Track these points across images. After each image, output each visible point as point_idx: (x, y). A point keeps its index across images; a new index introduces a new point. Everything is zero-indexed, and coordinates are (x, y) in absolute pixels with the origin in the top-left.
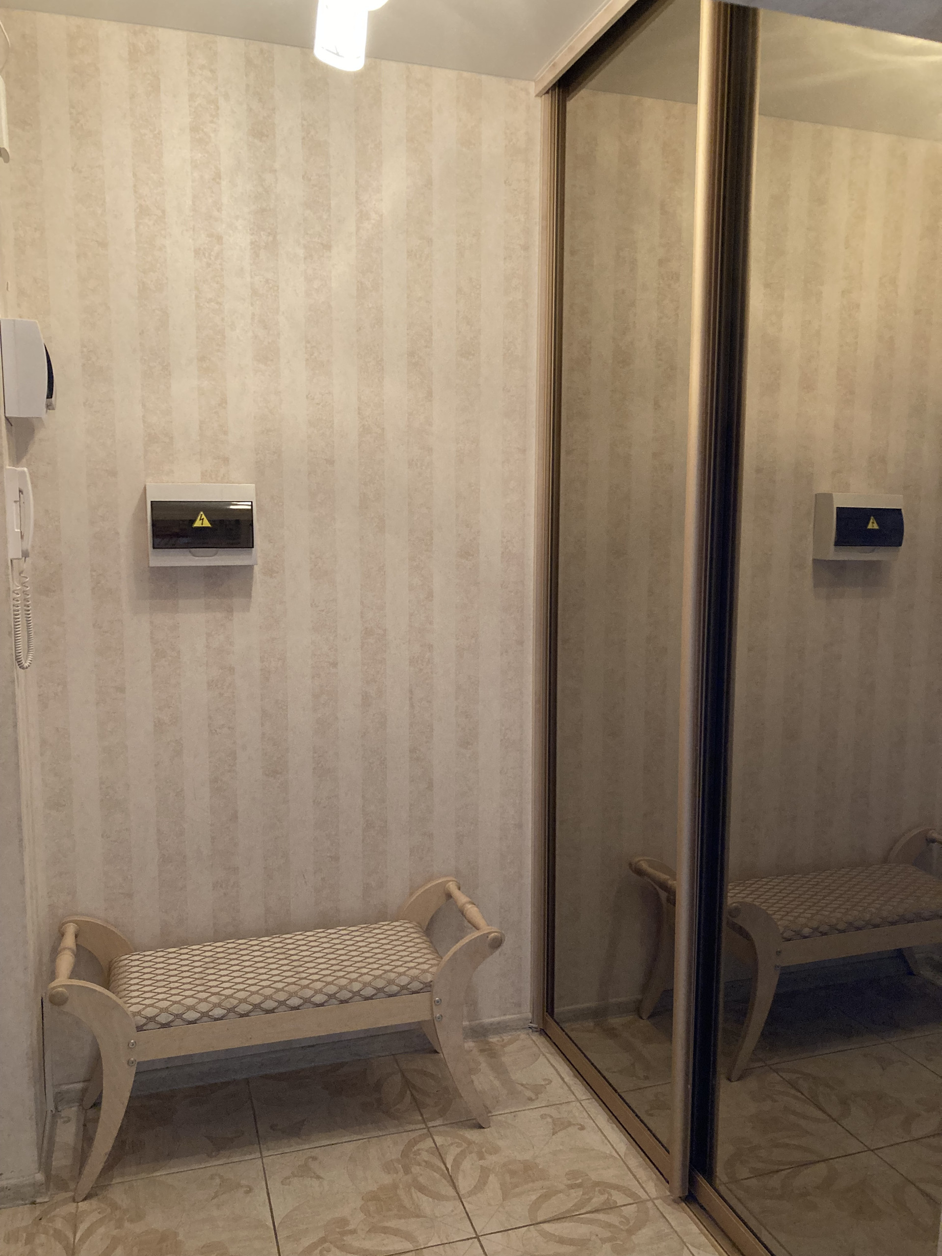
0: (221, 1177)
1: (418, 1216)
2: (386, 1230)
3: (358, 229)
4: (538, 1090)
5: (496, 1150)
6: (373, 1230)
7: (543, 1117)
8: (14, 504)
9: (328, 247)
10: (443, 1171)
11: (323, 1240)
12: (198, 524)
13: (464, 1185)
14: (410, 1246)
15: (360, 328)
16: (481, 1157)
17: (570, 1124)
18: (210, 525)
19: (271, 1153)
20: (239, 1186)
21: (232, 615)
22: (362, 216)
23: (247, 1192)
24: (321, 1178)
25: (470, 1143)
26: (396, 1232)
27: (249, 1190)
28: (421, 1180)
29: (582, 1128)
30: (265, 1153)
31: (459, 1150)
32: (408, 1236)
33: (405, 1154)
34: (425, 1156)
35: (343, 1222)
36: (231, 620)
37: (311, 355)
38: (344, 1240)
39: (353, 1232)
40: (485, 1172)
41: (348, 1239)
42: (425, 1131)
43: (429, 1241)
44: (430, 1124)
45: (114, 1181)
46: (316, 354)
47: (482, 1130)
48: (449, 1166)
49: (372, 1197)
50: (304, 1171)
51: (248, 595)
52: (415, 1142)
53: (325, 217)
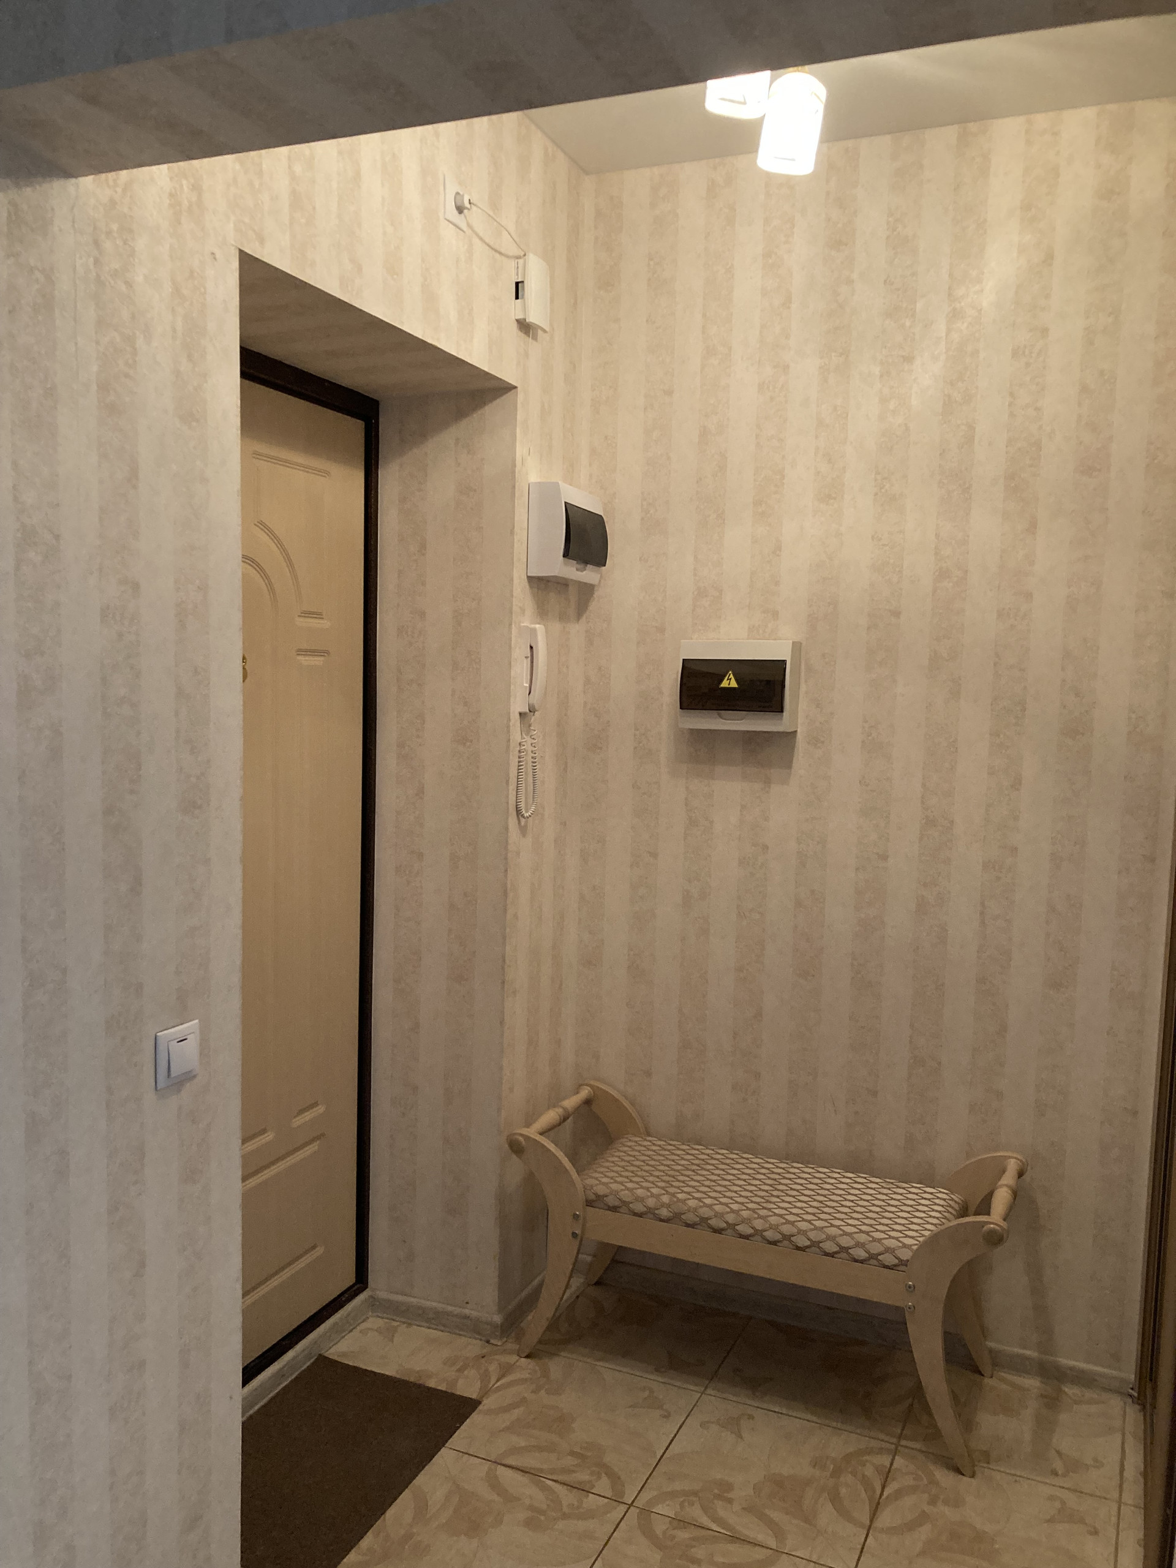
0: (651, 1391)
1: (807, 1520)
2: (762, 1517)
3: (949, 331)
4: (1074, 1466)
5: (957, 1502)
6: (749, 1509)
7: (1052, 1498)
8: (525, 660)
9: (909, 359)
10: (874, 1492)
11: (695, 1493)
12: (725, 684)
13: (886, 1518)
14: (773, 1544)
15: (944, 450)
16: (933, 1502)
17: (1082, 1521)
18: (737, 686)
19: (712, 1392)
20: (661, 1407)
21: (770, 787)
22: (955, 315)
23: (665, 1417)
24: (742, 1438)
25: (933, 1482)
26: (771, 1524)
27: (667, 1416)
28: (843, 1491)
29: (1095, 1532)
30: (709, 1391)
31: (912, 1482)
32: (779, 1533)
33: (848, 1458)
34: (869, 1471)
35: (730, 1487)
36: (767, 792)
37: (881, 488)
38: (713, 1503)
39: (730, 1501)
40: (923, 1518)
41: (719, 1504)
42: (893, 1446)
43: (796, 1550)
44: (903, 1442)
45: (562, 1354)
46: (887, 486)
47: (960, 1476)
48: (886, 1494)
49: (778, 1482)
50: (733, 1424)
51: (789, 765)
52: (869, 1451)
53: (908, 324)
